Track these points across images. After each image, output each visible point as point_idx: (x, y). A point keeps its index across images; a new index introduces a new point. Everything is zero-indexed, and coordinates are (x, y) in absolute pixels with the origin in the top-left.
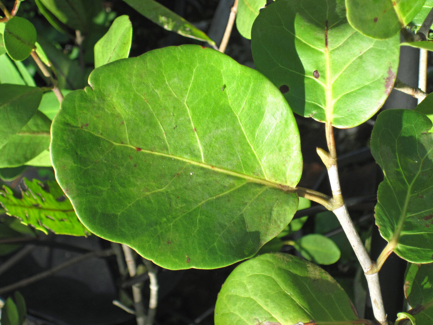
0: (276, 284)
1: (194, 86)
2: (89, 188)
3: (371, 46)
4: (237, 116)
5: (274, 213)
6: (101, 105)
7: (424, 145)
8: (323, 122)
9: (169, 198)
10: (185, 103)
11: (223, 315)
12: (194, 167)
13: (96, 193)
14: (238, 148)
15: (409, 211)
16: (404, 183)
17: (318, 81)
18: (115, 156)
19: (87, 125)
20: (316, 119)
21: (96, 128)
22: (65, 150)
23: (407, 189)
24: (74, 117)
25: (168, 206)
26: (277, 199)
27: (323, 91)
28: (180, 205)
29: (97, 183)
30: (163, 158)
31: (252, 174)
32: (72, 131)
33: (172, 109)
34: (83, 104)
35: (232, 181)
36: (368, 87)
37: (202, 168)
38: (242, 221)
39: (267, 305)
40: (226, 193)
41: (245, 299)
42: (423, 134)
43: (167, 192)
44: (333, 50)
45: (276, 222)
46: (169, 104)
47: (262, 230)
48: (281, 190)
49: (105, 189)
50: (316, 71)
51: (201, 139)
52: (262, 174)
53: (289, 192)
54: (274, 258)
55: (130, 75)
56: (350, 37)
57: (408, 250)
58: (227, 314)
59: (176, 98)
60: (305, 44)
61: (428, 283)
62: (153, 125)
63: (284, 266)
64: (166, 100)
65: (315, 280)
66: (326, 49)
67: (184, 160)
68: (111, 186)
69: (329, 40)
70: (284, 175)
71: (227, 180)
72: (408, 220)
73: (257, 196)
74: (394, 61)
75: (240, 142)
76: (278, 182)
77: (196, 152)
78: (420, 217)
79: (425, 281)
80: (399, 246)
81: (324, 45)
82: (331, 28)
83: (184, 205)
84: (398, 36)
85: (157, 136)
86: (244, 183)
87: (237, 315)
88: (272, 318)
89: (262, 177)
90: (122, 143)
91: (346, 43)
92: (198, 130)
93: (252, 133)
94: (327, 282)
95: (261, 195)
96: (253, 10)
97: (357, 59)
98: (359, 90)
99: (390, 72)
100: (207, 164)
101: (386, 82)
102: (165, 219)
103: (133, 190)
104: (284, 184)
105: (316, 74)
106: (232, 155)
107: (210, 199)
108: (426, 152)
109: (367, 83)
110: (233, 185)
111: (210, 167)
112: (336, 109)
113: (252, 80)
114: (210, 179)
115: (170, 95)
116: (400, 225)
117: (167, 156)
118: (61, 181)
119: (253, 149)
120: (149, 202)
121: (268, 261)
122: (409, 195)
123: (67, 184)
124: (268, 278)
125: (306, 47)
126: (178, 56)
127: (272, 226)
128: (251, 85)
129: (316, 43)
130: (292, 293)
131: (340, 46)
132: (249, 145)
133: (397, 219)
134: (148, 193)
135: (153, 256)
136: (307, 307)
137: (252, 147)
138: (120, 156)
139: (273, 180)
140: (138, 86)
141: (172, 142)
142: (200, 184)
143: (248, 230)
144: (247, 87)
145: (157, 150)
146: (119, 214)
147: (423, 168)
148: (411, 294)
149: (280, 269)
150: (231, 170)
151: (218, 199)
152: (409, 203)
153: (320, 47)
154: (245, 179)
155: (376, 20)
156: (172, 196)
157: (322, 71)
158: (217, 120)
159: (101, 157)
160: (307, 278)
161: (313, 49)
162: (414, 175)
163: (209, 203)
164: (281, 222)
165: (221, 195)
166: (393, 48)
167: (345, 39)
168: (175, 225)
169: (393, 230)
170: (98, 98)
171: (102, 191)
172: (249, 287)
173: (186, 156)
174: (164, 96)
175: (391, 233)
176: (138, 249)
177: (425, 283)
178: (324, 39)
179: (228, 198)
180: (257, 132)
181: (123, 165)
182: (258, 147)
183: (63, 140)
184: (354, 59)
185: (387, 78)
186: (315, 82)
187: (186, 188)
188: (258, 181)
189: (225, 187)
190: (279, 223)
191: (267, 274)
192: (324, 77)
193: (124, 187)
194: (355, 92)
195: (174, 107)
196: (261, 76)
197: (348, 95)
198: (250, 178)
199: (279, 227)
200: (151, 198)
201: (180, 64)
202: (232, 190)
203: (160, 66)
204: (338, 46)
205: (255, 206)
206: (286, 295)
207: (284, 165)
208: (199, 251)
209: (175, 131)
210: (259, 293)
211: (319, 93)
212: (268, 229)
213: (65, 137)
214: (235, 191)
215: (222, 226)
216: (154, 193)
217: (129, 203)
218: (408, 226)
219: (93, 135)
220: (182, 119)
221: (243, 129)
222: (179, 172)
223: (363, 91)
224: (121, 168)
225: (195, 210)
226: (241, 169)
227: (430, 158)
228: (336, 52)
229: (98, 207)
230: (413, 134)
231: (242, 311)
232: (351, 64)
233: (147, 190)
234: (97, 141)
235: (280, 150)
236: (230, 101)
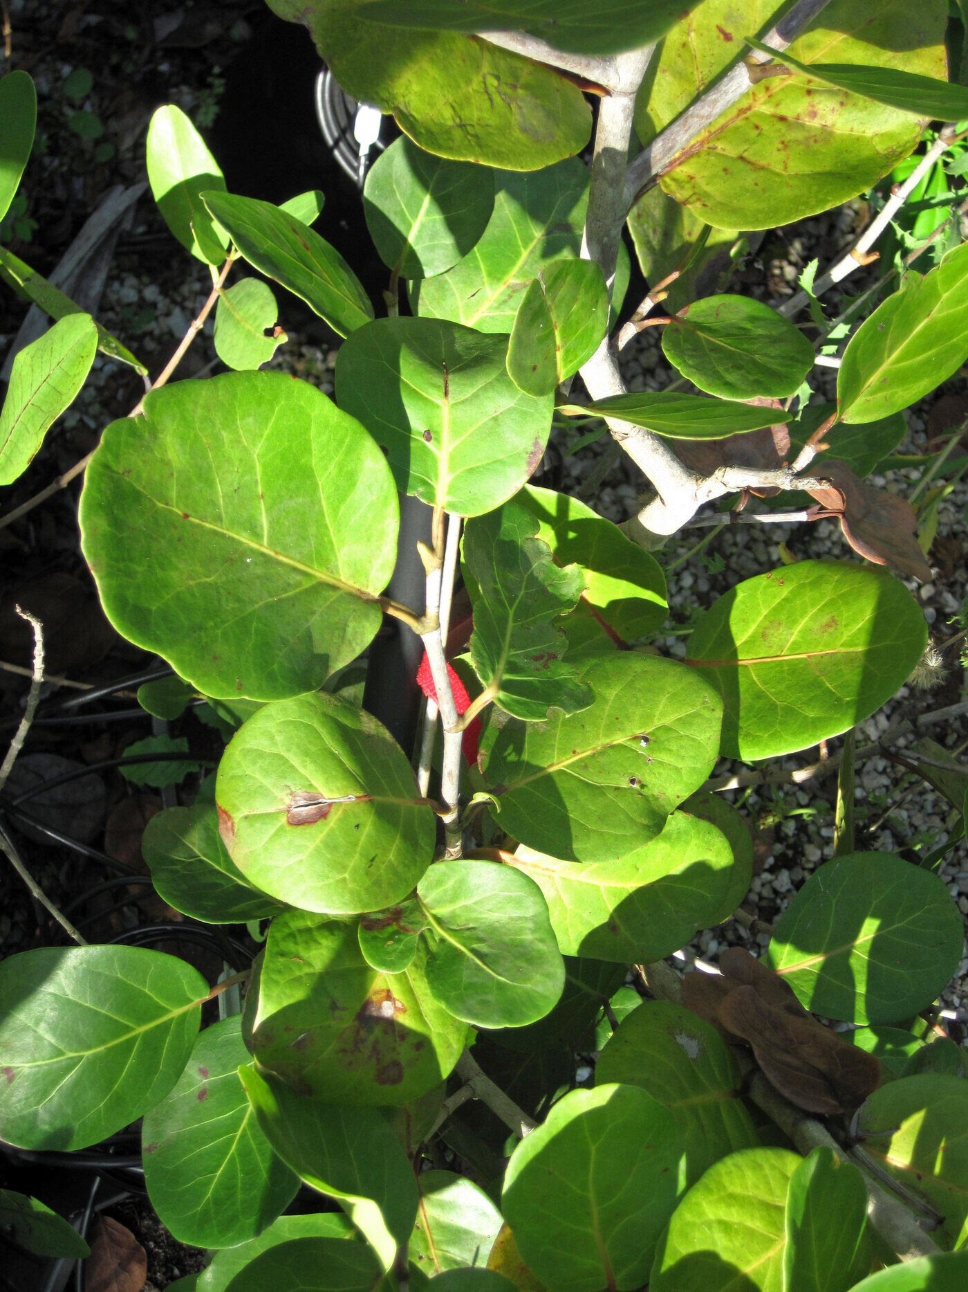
0: (320, 737)
1: (272, 432)
2: (121, 566)
3: (512, 405)
4: (320, 483)
5: (349, 630)
6: (152, 445)
7: (529, 555)
8: (431, 505)
9: (218, 593)
10: (255, 456)
11: (233, 777)
12: (253, 551)
13: (129, 574)
14: (313, 530)
15: (512, 646)
16: (503, 606)
17: (429, 445)
18: (156, 523)
19: (129, 472)
20: (422, 500)
21: (139, 478)
22: (99, 505)
23: (508, 614)
24: (117, 457)
25: (216, 603)
26: (354, 611)
27: (435, 460)
28: (231, 605)
29: (131, 560)
30: (215, 533)
31: (325, 569)
32: (111, 478)
33: (237, 463)
34: (131, 440)
35: (299, 578)
36: (502, 462)
37: (263, 554)
38: (309, 637)
39: (305, 767)
40: (290, 594)
41: (270, 755)
42: (527, 539)
43: (216, 583)
44: (456, 404)
45: (350, 643)
46: (235, 454)
47: (332, 653)
48: (360, 598)
49: (140, 569)
50: (428, 432)
51: (267, 510)
52: (338, 572)
53: (370, 602)
54: (318, 698)
55: (195, 404)
56: (481, 388)
57: (513, 700)
58: (240, 776)
59: (244, 447)
60: (414, 390)
61: (514, 754)
62: (210, 483)
63: (330, 712)
64: (232, 448)
65: (369, 736)
66: (444, 400)
67: (242, 539)
68: (149, 566)
69: (450, 389)
70: (367, 576)
71: (293, 575)
72: (512, 659)
73: (328, 603)
74: (543, 429)
75: (317, 521)
76: (357, 586)
77: (258, 530)
78: (526, 656)
79: (509, 751)
80: (502, 695)
81: (443, 395)
82: (454, 372)
83: (236, 605)
84: (552, 396)
85: (212, 500)
86: (314, 582)
87: (255, 779)
88: (311, 785)
89: (336, 576)
90: (167, 504)
91: (476, 396)
92: (266, 498)
93: (335, 510)
94: (384, 740)
95: (334, 602)
96: (252, 329)
97: (490, 420)
98: (489, 464)
99: (536, 444)
100: (271, 549)
101: (530, 457)
102: (212, 624)
103: (174, 575)
104: (364, 589)
105: (428, 435)
106: (304, 539)
107: (270, 599)
108: (531, 566)
109: (501, 457)
110: (299, 584)
111: (272, 554)
112: (453, 489)
113: (350, 433)
114: (272, 571)
115: (239, 442)
116: (501, 666)
117: (220, 530)
118: (89, 551)
119: (332, 534)
120: (193, 595)
121: (308, 703)
122: (511, 624)
123: (95, 556)
124: (307, 726)
125: (415, 394)
126: (260, 385)
127: (345, 649)
128: (347, 440)
129: (431, 390)
130: (341, 752)
131: (466, 400)
132: (327, 528)
133: (499, 656)
134: (192, 583)
135: (193, 676)
136: (360, 773)
137: (331, 530)
138: (162, 523)
139: (351, 583)
140: (202, 423)
141: (230, 510)
142: (258, 577)
143: (316, 651)
144: (341, 442)
145: (209, 520)
146: (154, 608)
147: (527, 588)
148: (488, 768)
149: (325, 715)
150: (299, 561)
151: (280, 601)
152: (512, 635)
153: (435, 396)
154: (315, 577)
155: (534, 368)
156: (222, 591)
157: (436, 432)
158: (292, 486)
159: (140, 521)
160: (359, 733)
161: (426, 399)
162: (516, 597)
163: (268, 606)
164: (357, 644)
165: (284, 596)
166: (544, 410)
167: (475, 390)
168: (225, 634)
169: (493, 671)
170: (149, 433)
171: (136, 572)
172: (279, 738)
173: (244, 534)
174: (231, 441)
175: (490, 674)
176: (175, 663)
177: (509, 754)
178: (443, 386)
179: (293, 601)
180: (343, 508)
181: (164, 537)
182: (339, 531)
183: (100, 490)
184: (486, 419)
185: (532, 453)
186: (424, 446)
187: (240, 581)
188: (331, 581)
189: (289, 584)
190: (354, 645)
191: (306, 721)
192: (438, 440)
193: (163, 569)
194: (483, 466)
195: (241, 460)
196: (362, 429)
197: (471, 471)
198: (321, 575)
199: (354, 650)
200: (195, 590)
201: (261, 397)
202: (298, 590)
203: (235, 396)
204: (463, 398)
205: (326, 617)
206: (332, 754)
207: (370, 562)
208: (254, 675)
209: (235, 495)
210: (294, 749)
211: (429, 463)
212: (339, 652)
213: (103, 486)
214: (300, 593)
215: (284, 642)
216: (199, 584)
217: (168, 594)
218: (512, 668)
219: (134, 488)
220: (247, 478)
221: (324, 503)
222: (233, 557)
223: (496, 465)
224: (162, 541)
225: (250, 614)
226: (312, 562)
227: (536, 574)
228: (461, 407)
229: (130, 594)
230: (514, 538)
231: (266, 773)
232: (480, 427)
233: (191, 577)
234: (137, 496)
235: (369, 540)
236: (314, 461)
